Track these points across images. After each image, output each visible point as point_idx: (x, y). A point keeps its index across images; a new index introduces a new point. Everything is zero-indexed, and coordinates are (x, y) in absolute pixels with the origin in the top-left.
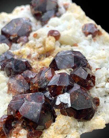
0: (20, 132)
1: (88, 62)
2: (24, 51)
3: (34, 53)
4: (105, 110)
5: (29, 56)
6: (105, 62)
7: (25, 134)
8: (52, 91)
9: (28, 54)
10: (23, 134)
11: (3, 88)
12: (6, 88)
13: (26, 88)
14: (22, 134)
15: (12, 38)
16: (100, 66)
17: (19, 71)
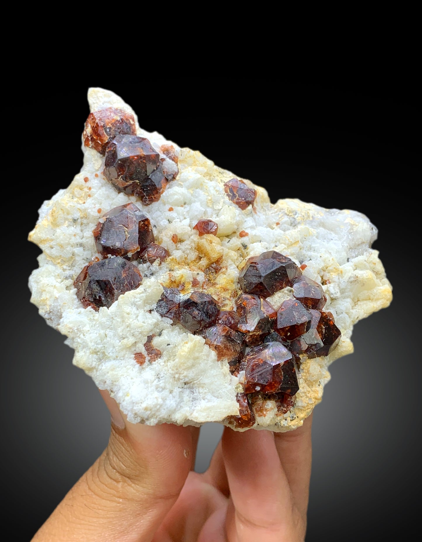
0: (265, 407)
1: (296, 265)
2: (182, 276)
3: (198, 274)
4: (343, 325)
5: (195, 283)
6: (301, 249)
7: (274, 406)
8: (289, 334)
9: (192, 279)
10: (273, 407)
11: (208, 356)
12: (213, 354)
13: (239, 342)
14: (271, 408)
15: (130, 255)
16: (296, 257)
17: (213, 318)
